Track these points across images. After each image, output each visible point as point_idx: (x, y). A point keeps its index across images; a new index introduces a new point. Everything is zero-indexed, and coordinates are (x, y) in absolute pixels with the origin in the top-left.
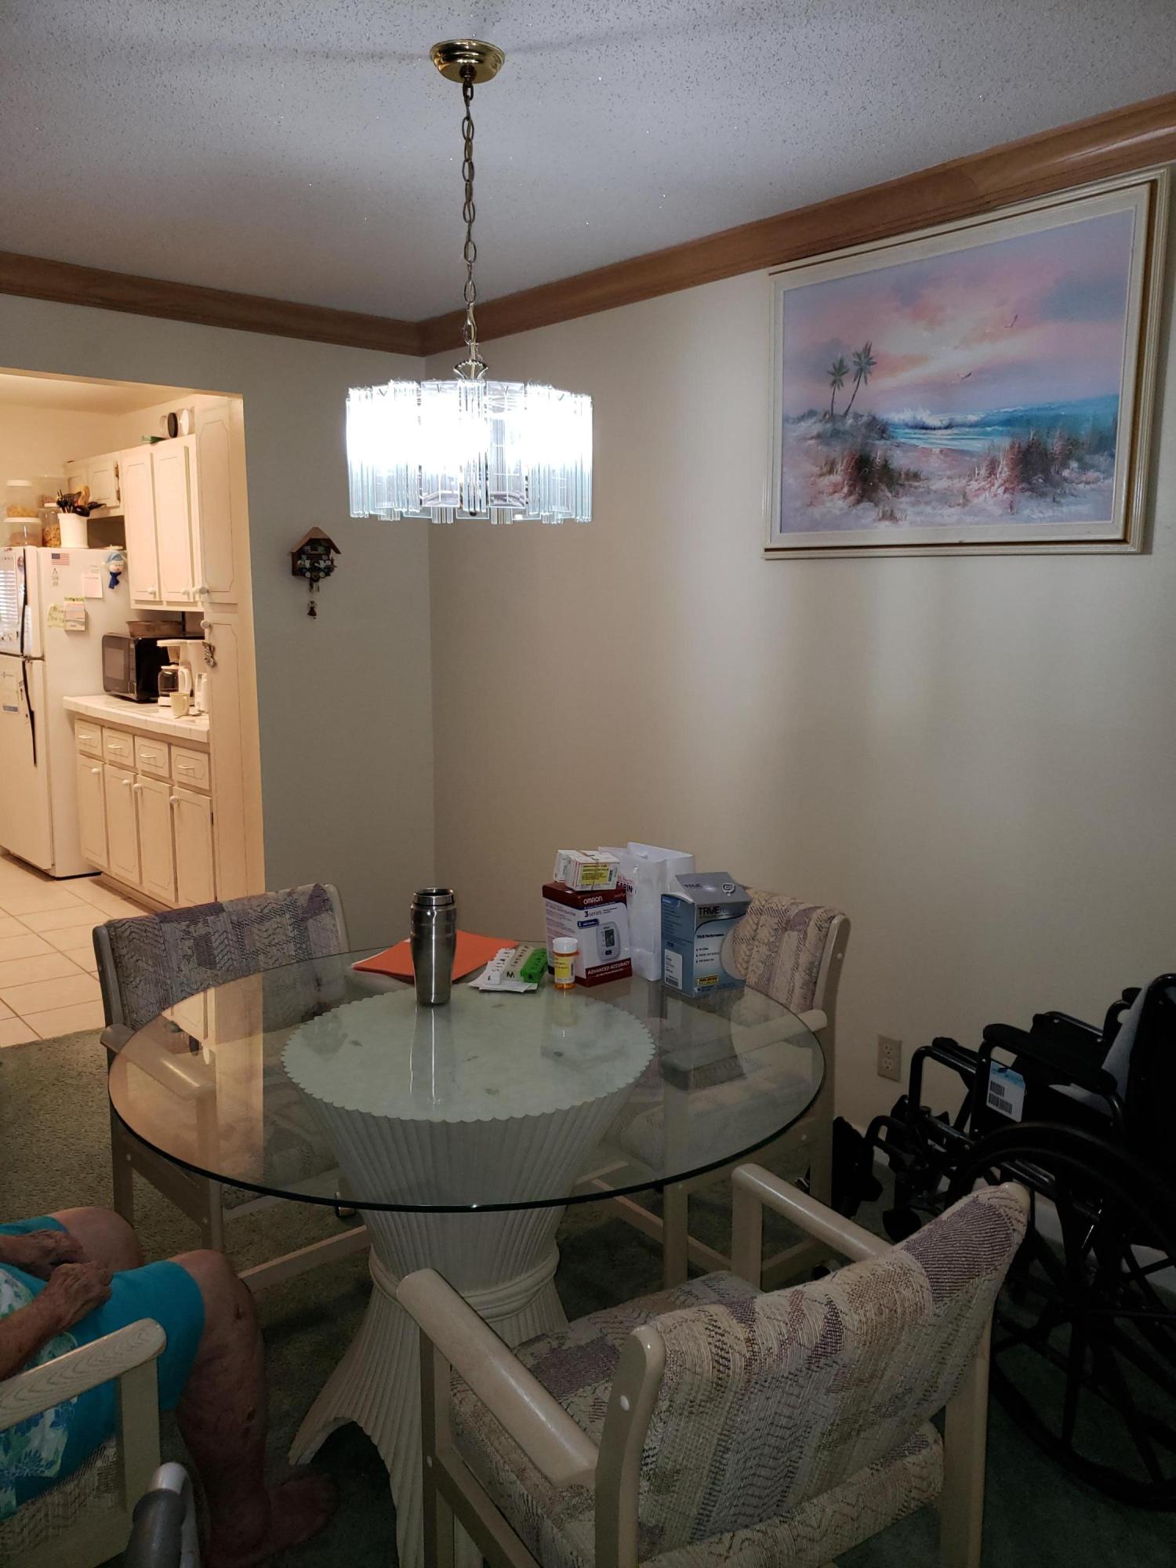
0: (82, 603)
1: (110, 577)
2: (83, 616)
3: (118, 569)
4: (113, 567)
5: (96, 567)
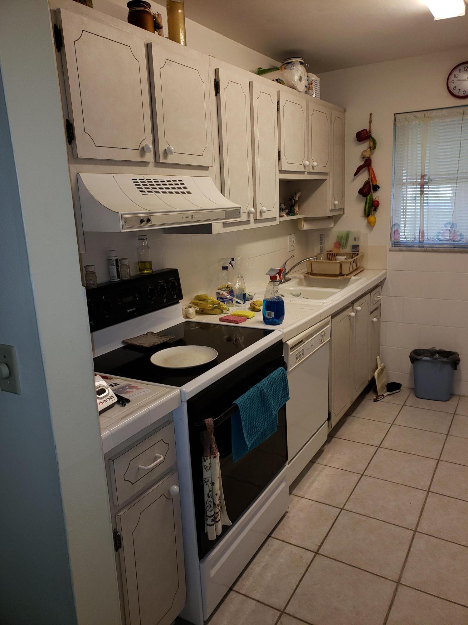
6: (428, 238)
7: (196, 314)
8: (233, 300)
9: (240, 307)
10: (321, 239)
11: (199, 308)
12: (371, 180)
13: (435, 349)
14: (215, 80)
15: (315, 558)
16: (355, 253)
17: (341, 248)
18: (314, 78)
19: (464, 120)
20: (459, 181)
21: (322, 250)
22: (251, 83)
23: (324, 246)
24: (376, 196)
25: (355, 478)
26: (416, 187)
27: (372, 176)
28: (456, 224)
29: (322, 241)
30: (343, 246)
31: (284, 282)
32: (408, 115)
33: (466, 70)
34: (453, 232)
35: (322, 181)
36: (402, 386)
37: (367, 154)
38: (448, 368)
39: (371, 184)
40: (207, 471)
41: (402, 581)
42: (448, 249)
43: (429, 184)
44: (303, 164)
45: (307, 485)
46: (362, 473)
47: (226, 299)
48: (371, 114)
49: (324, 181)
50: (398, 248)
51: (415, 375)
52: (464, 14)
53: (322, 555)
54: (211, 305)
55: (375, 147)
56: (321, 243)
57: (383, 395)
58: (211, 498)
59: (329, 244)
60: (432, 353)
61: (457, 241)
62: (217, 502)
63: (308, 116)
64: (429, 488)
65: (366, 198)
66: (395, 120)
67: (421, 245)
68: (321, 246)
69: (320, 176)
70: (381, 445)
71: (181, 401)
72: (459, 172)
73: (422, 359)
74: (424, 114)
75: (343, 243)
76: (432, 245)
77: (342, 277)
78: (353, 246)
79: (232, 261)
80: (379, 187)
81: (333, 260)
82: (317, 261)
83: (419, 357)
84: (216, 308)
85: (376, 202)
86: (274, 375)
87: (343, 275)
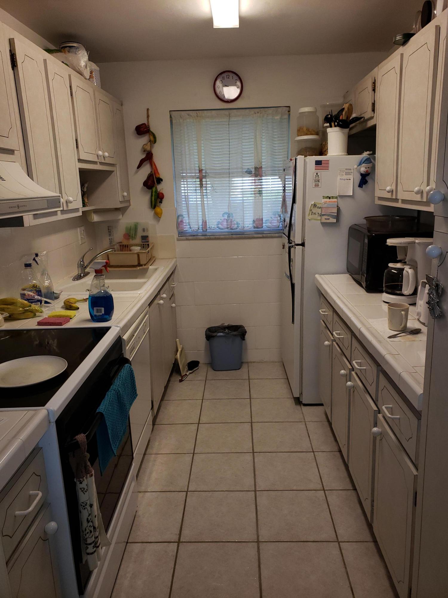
0: (336, 200)
1: (360, 177)
2: (335, 210)
3: (367, 171)
4: (363, 169)
5: (350, 169)
6: (209, 227)
7: (4, 321)
8: (42, 300)
9: (50, 308)
10: (110, 230)
11: (8, 314)
12: (154, 173)
13: (224, 325)
14: (10, 51)
15: (179, 548)
16: (146, 243)
17: (131, 240)
18: (94, 67)
19: (231, 121)
20: (231, 175)
21: (112, 241)
22: (45, 61)
23: (114, 238)
24: (160, 188)
25: (188, 458)
26: (195, 180)
27: (154, 170)
28: (232, 214)
29: (110, 233)
30: (132, 237)
31: (84, 276)
32: (183, 113)
33: (228, 78)
34: (229, 221)
35: (110, 173)
36: (200, 363)
37: (148, 148)
38: (238, 339)
39: (154, 177)
40: (84, 494)
41: (260, 540)
42: (227, 236)
43: (207, 178)
44: (96, 154)
45: (146, 478)
46: (193, 452)
47: (33, 301)
48: (148, 110)
49: (112, 172)
50: (185, 237)
51: (211, 351)
52: (238, 27)
53: (185, 542)
54: (21, 309)
55: (155, 142)
56: (110, 235)
57: (186, 375)
58: (91, 523)
59: (119, 235)
60: (223, 328)
61: (235, 229)
62: (96, 525)
63: (95, 105)
64: (253, 450)
65: (151, 190)
66: (171, 117)
67: (204, 233)
68: (110, 237)
69: (108, 167)
70: (200, 421)
71: (50, 422)
72: (230, 167)
73: (217, 335)
74: (197, 113)
75: (132, 235)
76: (213, 233)
77: (141, 267)
78: (142, 236)
79: (36, 257)
80: (162, 180)
81: (127, 251)
82: (116, 252)
83: (215, 334)
84: (27, 311)
85: (161, 195)
86: (123, 373)
87: (141, 265)
